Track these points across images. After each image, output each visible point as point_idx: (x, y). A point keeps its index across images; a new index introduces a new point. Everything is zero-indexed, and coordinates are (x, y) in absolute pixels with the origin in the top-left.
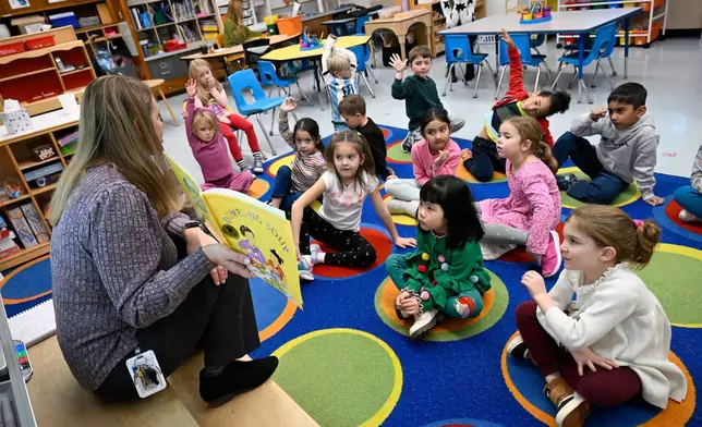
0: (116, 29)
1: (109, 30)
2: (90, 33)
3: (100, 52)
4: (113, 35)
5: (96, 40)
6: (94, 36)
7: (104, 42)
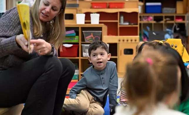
0: (183, 18)
1: (178, 17)
2: (166, 17)
3: (168, 30)
4: (180, 21)
5: (168, 22)
6: (168, 19)
7: (172, 24)
